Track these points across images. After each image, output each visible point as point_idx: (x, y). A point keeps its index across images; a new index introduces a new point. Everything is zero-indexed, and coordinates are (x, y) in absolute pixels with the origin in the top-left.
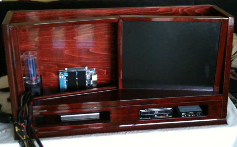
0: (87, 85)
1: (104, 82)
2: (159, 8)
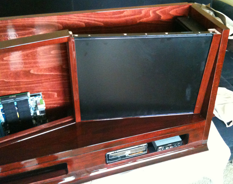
0: (32, 115)
1: (55, 105)
2: (124, 11)
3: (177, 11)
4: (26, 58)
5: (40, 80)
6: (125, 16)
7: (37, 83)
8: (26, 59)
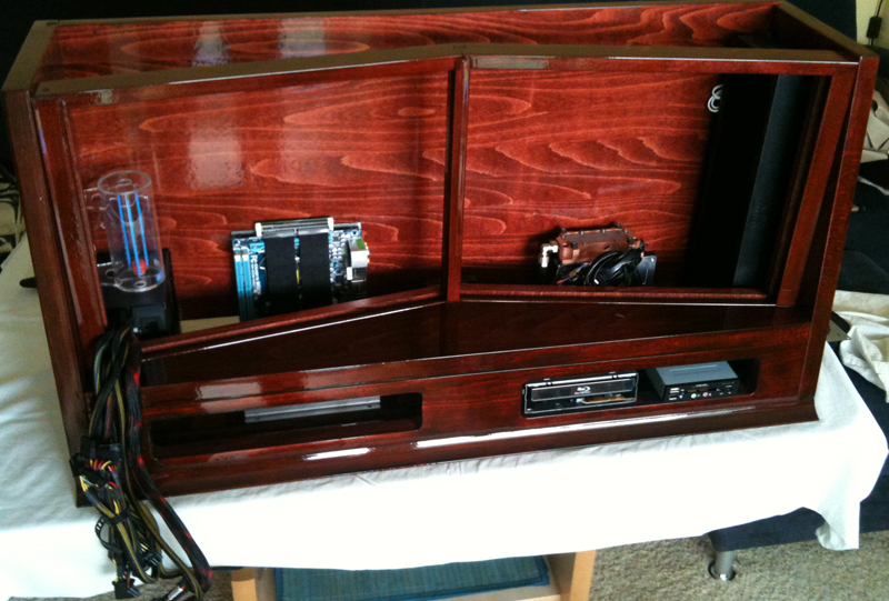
0: (332, 280)
1: (391, 265)
2: (594, 12)
3: (737, 18)
4: (336, 121)
5: (362, 188)
6: (595, 25)
7: (352, 195)
8: (335, 125)
